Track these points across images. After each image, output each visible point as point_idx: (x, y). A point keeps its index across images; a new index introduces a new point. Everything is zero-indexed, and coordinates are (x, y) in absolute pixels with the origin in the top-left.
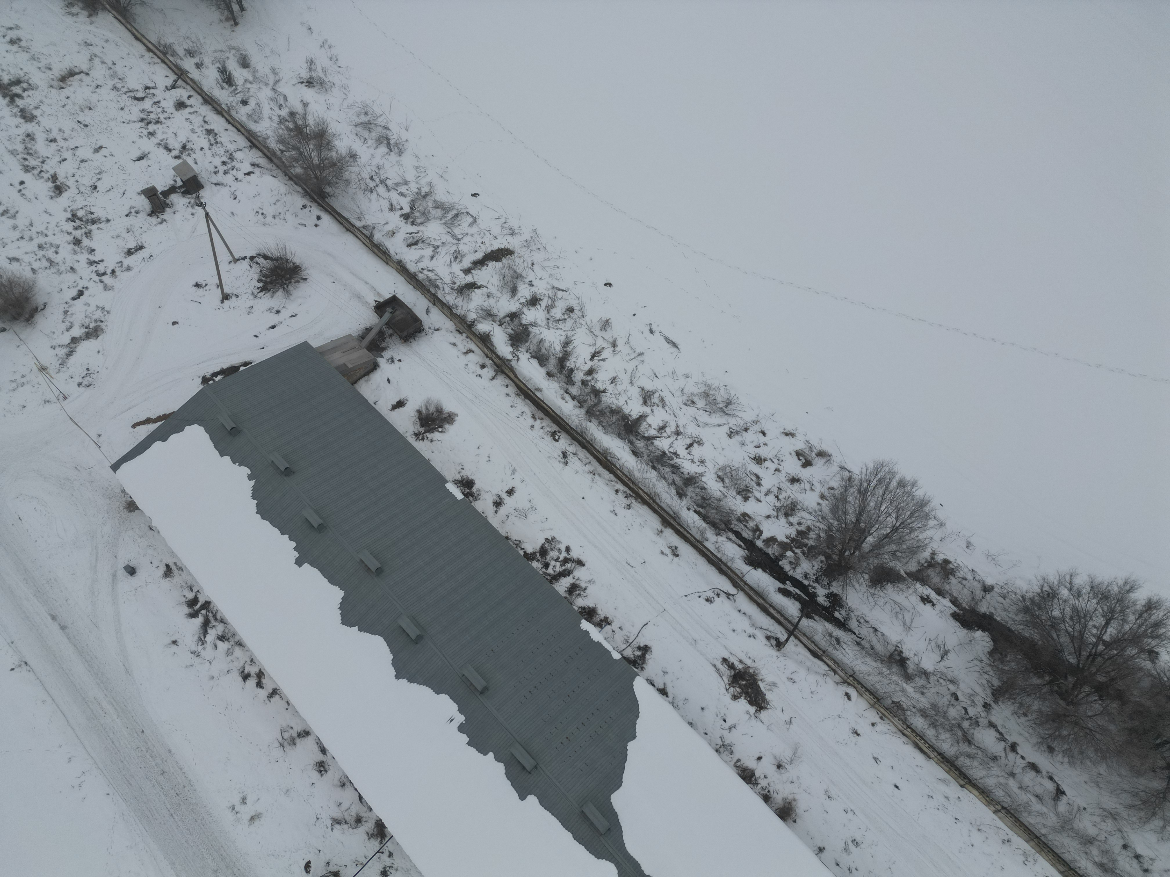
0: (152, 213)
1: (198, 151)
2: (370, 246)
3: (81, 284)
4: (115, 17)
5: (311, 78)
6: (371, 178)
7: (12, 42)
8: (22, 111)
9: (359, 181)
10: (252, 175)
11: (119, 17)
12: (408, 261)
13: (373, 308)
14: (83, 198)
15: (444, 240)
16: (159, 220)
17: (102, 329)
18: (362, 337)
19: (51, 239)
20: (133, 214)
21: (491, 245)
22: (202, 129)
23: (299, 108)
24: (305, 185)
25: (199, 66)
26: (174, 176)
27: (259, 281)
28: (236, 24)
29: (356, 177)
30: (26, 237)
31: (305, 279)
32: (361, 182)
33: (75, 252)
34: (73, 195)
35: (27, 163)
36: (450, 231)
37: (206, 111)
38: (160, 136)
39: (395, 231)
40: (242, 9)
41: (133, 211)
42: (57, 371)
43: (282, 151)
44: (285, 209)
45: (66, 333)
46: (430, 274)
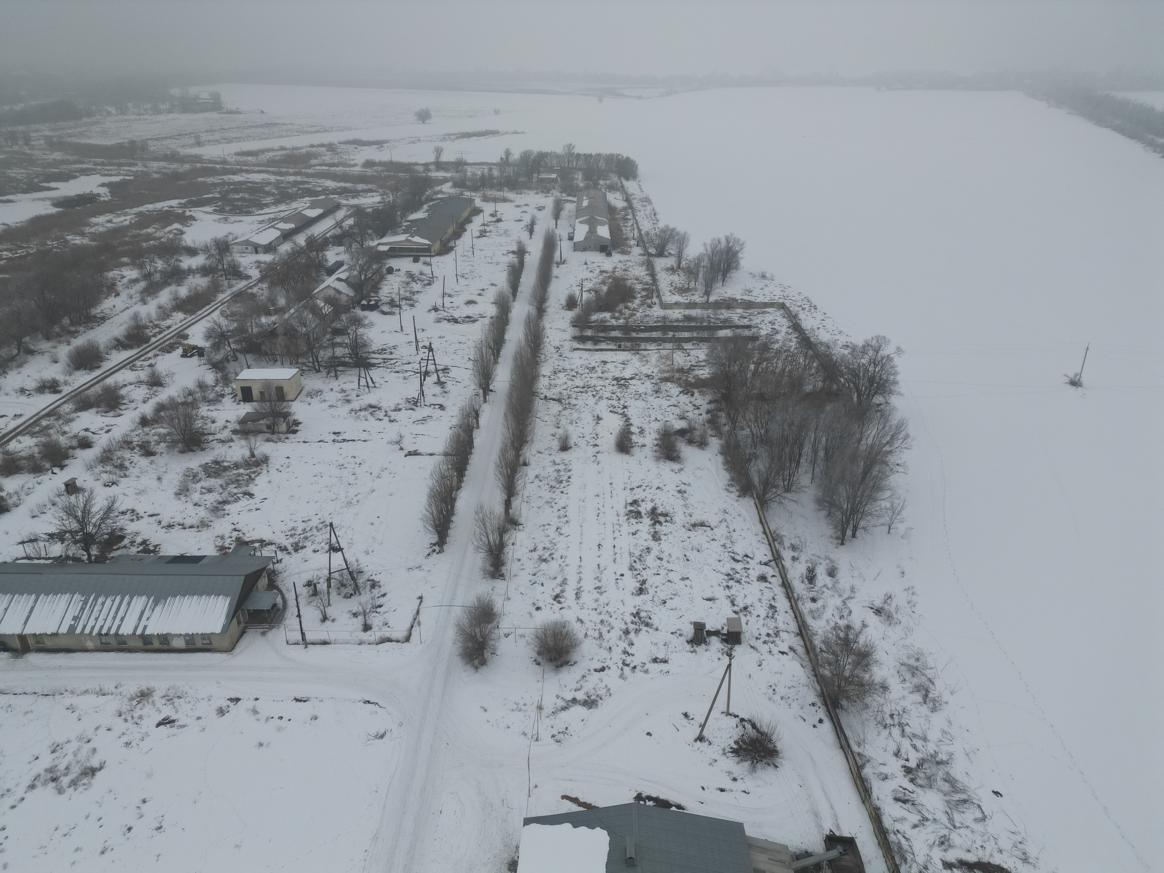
0: (691, 642)
1: (754, 616)
2: (855, 775)
3: (609, 663)
4: (755, 504)
5: (882, 608)
6: (892, 716)
7: (680, 492)
8: (655, 532)
9: (878, 711)
10: (785, 655)
11: (758, 505)
12: (887, 814)
13: (825, 836)
14: (652, 605)
15: (937, 817)
16: (692, 649)
17: (597, 705)
18: (798, 857)
19: (612, 620)
20: (677, 634)
21: (991, 855)
22: (767, 602)
23: (857, 625)
24: (825, 687)
25: (794, 559)
26: (724, 624)
27: (736, 742)
28: (842, 544)
29: (877, 707)
30: (598, 611)
31: (776, 767)
32: (879, 713)
33: (620, 639)
34: (646, 600)
35: (634, 564)
36: (950, 812)
37: (780, 592)
38: (733, 591)
39: (889, 777)
40: (854, 536)
41: (678, 632)
42: (547, 715)
43: (822, 650)
44: (796, 697)
45: (573, 692)
46: (903, 841)
